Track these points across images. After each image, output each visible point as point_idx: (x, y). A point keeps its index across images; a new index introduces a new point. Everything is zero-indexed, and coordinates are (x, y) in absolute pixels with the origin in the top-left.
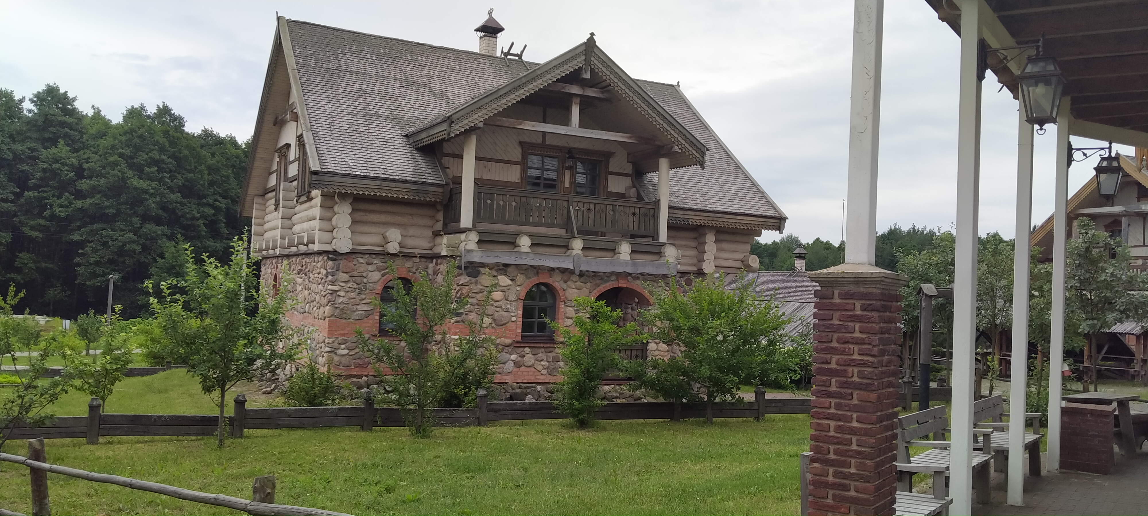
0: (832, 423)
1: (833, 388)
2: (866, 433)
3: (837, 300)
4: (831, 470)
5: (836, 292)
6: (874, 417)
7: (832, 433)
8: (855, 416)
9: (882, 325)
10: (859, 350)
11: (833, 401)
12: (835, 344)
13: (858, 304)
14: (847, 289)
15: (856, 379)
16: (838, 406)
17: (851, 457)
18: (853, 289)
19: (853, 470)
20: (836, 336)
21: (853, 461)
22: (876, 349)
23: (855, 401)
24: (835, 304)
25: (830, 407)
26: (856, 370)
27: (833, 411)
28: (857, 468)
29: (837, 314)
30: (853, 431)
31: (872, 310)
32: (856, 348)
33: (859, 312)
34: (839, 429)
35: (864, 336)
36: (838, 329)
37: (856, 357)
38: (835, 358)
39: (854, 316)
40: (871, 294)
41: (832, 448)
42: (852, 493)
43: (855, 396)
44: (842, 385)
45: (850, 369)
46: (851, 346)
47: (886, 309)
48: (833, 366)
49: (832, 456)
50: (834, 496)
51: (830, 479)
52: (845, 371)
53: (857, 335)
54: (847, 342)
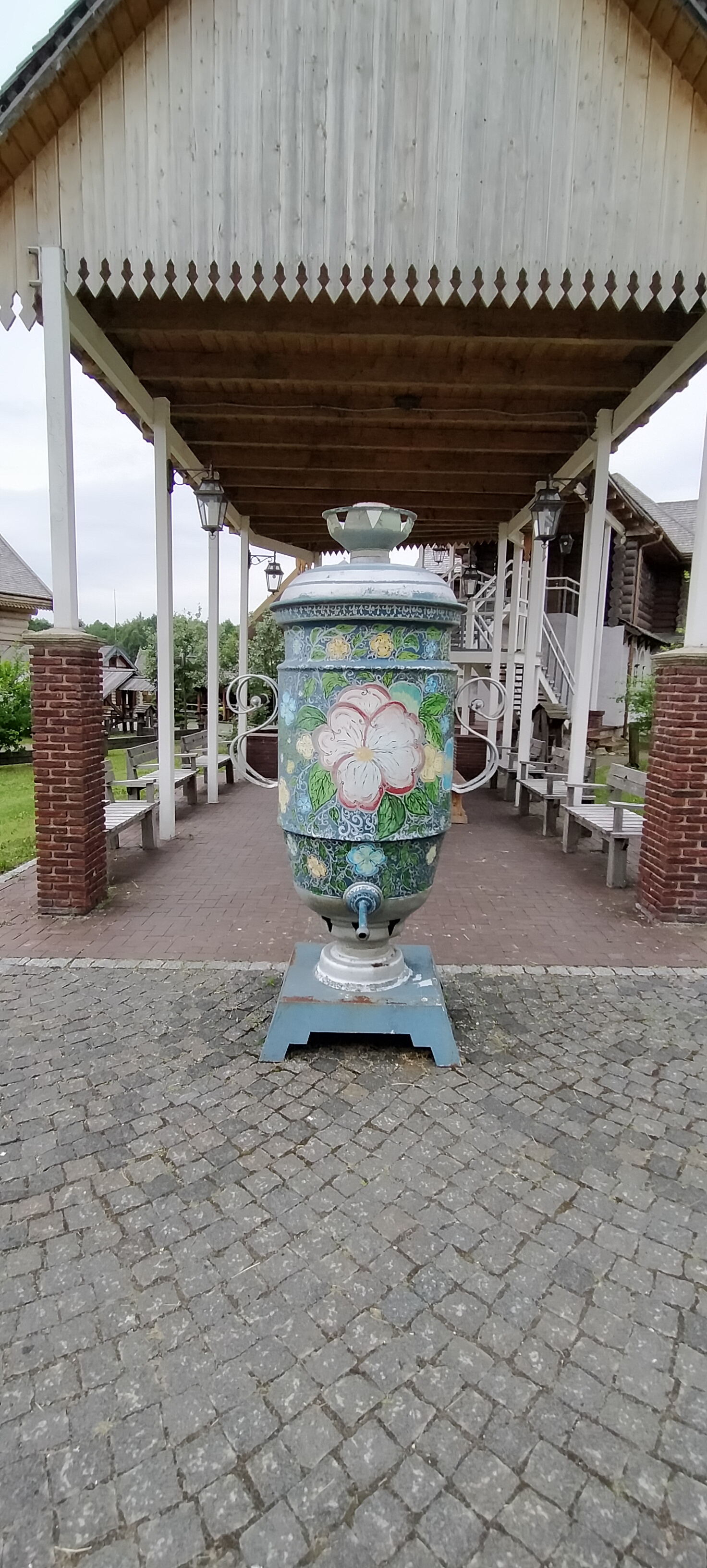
0: (50, 752)
1: (49, 725)
2: (75, 757)
3: (47, 657)
4: (51, 787)
5: (46, 650)
6: (81, 745)
7: (50, 760)
8: (66, 745)
9: (84, 676)
10: (67, 695)
11: (50, 735)
12: (48, 691)
13: (64, 659)
14: (54, 648)
15: (66, 717)
16: (54, 739)
17: (66, 775)
18: (59, 648)
19: (67, 785)
20: (48, 685)
21: (67, 778)
22: (79, 694)
23: (66, 734)
24: (46, 660)
25: (47, 740)
26: (65, 711)
27: (50, 742)
28: (69, 783)
29: (48, 668)
30: (66, 757)
31: (75, 664)
32: (65, 693)
33: (65, 666)
34: (55, 756)
35: (70, 684)
36: (50, 680)
37: (65, 700)
38: (49, 702)
39: (62, 669)
40: (73, 651)
41: (50, 770)
42: (68, 802)
43: (66, 729)
44: (55, 723)
45: (61, 710)
46: (61, 693)
47: (85, 663)
48: (48, 708)
49: (51, 777)
50: (54, 805)
51: (51, 793)
52: (58, 712)
53: (65, 684)
54: (58, 690)
